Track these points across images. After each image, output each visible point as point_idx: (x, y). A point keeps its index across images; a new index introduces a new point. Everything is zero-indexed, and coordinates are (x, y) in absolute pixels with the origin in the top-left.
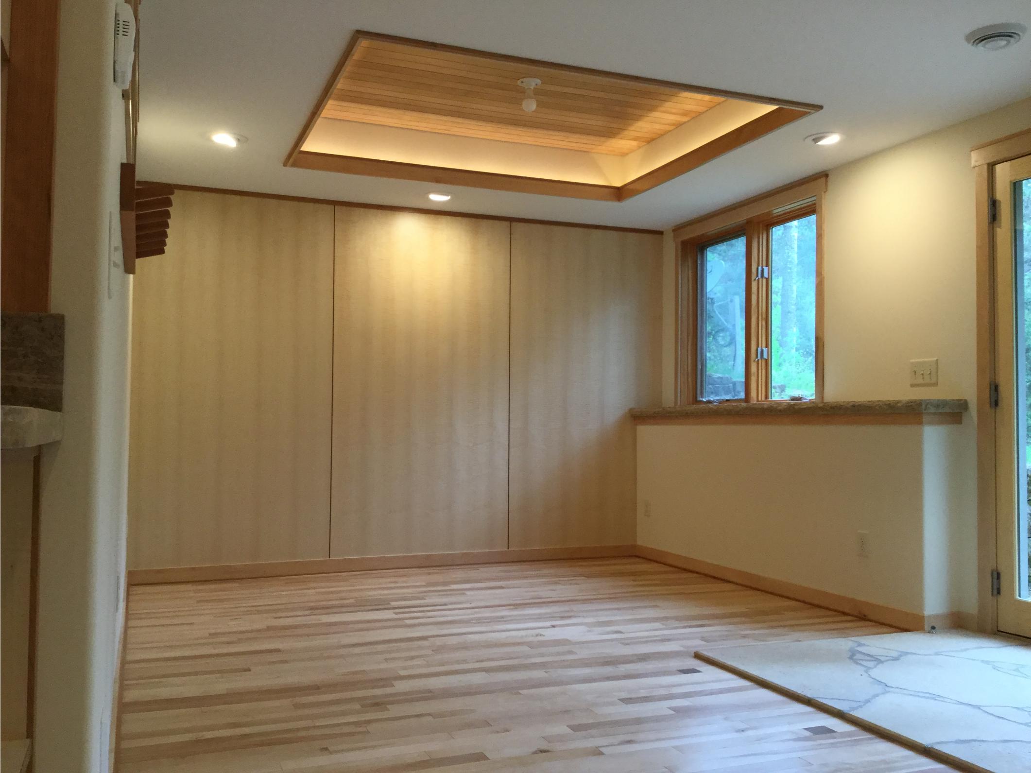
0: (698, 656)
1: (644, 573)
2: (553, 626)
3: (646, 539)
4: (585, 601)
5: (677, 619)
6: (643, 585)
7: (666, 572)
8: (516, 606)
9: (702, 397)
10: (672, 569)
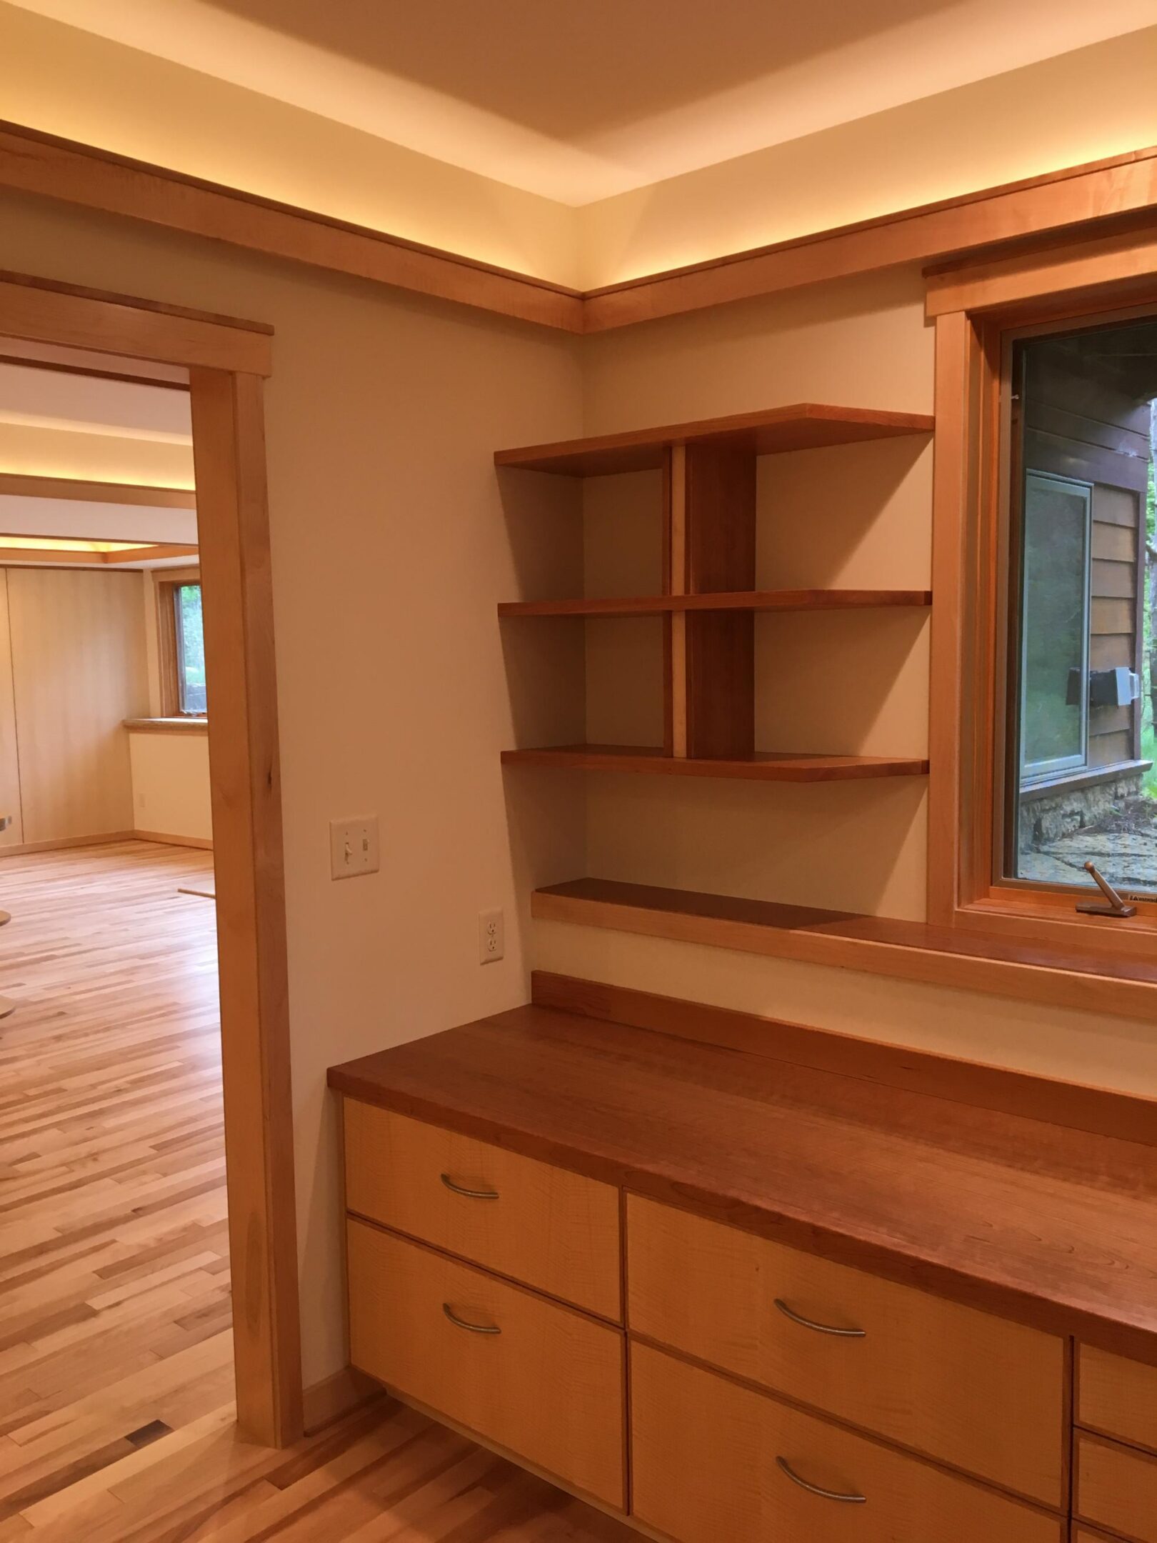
0: (180, 891)
1: (144, 850)
2: (82, 888)
3: (141, 825)
4: (99, 873)
5: (167, 875)
6: (143, 859)
7: (162, 848)
8: (48, 881)
9: (184, 709)
10: (164, 845)
